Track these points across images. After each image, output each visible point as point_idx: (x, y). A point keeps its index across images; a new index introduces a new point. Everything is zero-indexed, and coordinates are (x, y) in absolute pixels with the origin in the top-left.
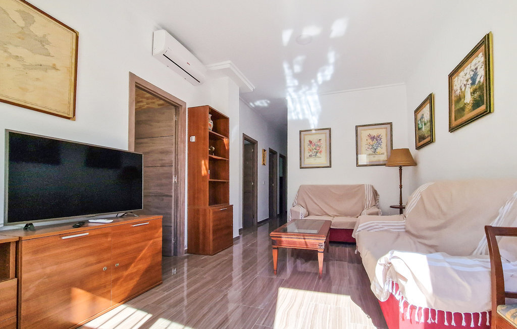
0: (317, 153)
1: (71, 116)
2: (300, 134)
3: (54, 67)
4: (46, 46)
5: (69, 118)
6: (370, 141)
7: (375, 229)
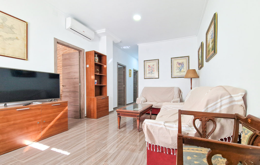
0: (152, 71)
1: (26, 58)
2: (144, 62)
3: (17, 39)
4: (13, 30)
5: (24, 60)
6: (178, 65)
7: (169, 109)
